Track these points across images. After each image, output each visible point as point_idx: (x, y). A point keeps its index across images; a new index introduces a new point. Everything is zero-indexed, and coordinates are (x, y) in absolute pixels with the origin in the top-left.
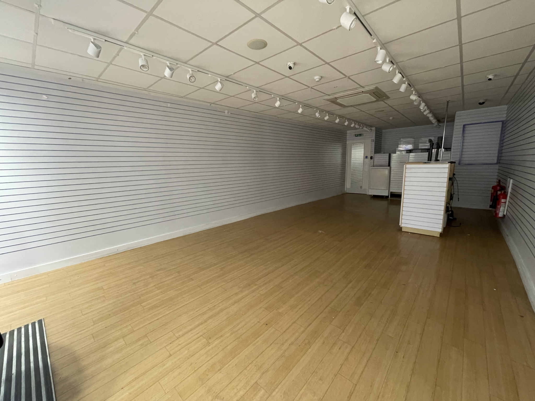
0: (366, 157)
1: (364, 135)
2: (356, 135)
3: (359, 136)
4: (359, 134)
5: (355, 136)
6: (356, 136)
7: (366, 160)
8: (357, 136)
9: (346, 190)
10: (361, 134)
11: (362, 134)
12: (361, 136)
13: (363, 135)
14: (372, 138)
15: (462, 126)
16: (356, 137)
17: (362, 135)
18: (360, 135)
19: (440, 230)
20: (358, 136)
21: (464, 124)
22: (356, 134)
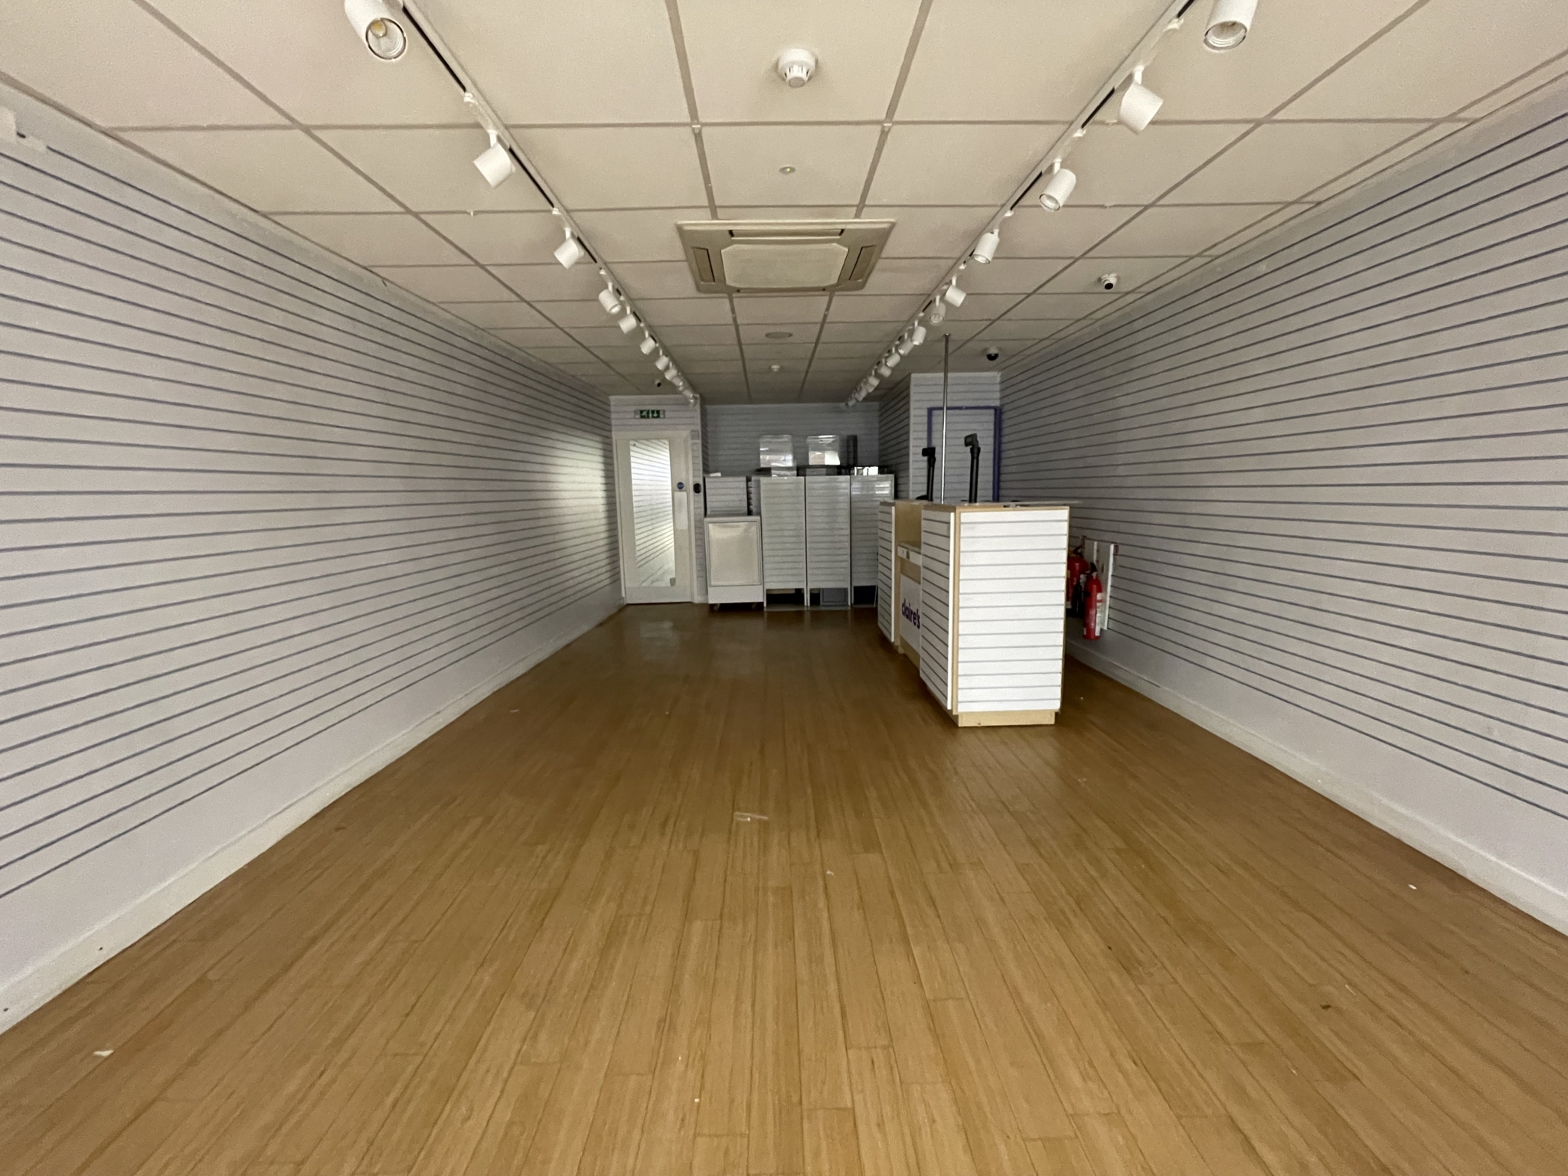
0: (680, 486)
1: (667, 414)
2: (642, 412)
3: (653, 417)
4: (653, 412)
5: (638, 416)
6: (642, 417)
7: (678, 494)
8: (644, 414)
9: (623, 595)
10: (658, 412)
11: (661, 413)
12: (658, 417)
13: (664, 414)
14: (693, 428)
15: (925, 412)
16: (644, 421)
17: (662, 416)
18: (657, 414)
19: (1057, 705)
20: (648, 417)
21: (929, 406)
22: (643, 408)
